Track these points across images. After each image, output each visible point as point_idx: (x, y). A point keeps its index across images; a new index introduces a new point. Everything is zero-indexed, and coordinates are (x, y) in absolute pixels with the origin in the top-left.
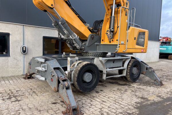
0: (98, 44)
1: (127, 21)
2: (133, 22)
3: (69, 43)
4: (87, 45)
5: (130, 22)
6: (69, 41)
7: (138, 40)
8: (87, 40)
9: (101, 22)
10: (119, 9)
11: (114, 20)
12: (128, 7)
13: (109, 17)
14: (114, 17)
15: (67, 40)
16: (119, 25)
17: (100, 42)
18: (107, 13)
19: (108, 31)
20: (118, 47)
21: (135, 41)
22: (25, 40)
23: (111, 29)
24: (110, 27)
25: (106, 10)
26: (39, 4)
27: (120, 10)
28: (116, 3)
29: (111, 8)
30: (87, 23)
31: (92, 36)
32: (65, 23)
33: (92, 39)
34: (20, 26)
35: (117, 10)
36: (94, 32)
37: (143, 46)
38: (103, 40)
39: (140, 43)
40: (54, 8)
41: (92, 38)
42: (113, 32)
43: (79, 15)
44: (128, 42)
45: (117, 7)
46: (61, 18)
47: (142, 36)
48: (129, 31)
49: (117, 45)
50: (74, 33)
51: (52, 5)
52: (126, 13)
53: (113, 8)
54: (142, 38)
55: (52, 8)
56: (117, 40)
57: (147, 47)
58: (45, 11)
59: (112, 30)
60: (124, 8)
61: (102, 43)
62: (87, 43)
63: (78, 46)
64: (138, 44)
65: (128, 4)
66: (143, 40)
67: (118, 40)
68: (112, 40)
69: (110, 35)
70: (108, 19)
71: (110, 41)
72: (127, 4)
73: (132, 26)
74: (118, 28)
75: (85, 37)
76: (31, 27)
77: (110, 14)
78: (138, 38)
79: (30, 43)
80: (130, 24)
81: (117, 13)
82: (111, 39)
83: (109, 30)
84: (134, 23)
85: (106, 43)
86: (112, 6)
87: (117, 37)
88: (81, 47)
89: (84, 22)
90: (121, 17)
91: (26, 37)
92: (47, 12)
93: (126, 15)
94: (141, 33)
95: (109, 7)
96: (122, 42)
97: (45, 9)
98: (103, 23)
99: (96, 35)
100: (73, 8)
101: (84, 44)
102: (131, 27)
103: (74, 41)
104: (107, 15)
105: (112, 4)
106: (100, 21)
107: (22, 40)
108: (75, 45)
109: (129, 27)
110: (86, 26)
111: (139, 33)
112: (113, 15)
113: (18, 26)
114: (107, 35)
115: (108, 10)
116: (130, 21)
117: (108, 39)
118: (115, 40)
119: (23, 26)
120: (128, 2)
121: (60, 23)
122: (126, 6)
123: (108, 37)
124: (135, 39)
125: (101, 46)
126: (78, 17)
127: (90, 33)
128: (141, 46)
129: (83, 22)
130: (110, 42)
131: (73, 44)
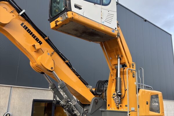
0: (103, 110)
1: (135, 83)
2: (142, 83)
3: (67, 110)
4: (90, 111)
5: (139, 84)
6: (67, 107)
7: (151, 105)
8: (89, 105)
9: (105, 83)
10: (124, 70)
11: (121, 82)
12: (134, 69)
13: (114, 78)
14: (120, 79)
15: (65, 105)
16: (127, 88)
17: (106, 108)
18: (112, 74)
19: (114, 94)
20: (128, 115)
21: (148, 107)
22: (11, 105)
23: (118, 92)
24: (116, 90)
25: (110, 71)
26: (37, 67)
27: (126, 71)
28: (120, 64)
29: (116, 68)
30: (89, 85)
31: (95, 101)
32: (65, 86)
33: (96, 104)
34: (7, 88)
35: (122, 71)
36: (98, 95)
37: (158, 111)
38: (109, 105)
39: (154, 109)
40: (54, 71)
41: (96, 102)
42: (120, 96)
43: (80, 76)
44: (139, 108)
45: (122, 67)
46: (61, 81)
47: (156, 100)
48: (139, 94)
49: (127, 112)
50: (74, 96)
51: (52, 68)
52: (133, 74)
53: (118, 68)
54: (155, 102)
55: (52, 71)
56: (126, 106)
57: (163, 113)
58: (43, 73)
59: (119, 94)
60: (130, 69)
61: (108, 109)
62: (90, 108)
63: (79, 114)
64: (151, 110)
65: (135, 65)
66: (157, 104)
67: (128, 106)
68: (121, 106)
69: (117, 100)
70: (113, 80)
71: (118, 106)
72: (133, 65)
73: (142, 88)
74: (126, 91)
75: (87, 101)
76: (20, 89)
77: (115, 75)
78: (151, 102)
79: (16, 109)
80: (139, 86)
81: (123, 73)
82: (119, 104)
83: (116, 93)
84: (144, 84)
85: (113, 109)
86: (116, 66)
87: (126, 101)
88: (82, 114)
89: (86, 84)
90: (128, 78)
91: (12, 101)
92: (44, 74)
93: (134, 77)
94: (153, 96)
95: (114, 67)
96: (133, 109)
97: (43, 71)
98: (107, 84)
99: (100, 99)
100: (74, 69)
101: (86, 110)
102: (141, 90)
103: (74, 107)
104: (112, 75)
105: (117, 64)
106: (104, 81)
107: (7, 106)
108: (75, 112)
109: (139, 89)
110: (89, 88)
111: (151, 97)
112: (119, 76)
113: (5, 88)
114: (114, 100)
115: (112, 70)
116: (139, 81)
117: (115, 104)
118: (123, 105)
119: (10, 88)
120: (134, 63)
121: (59, 87)
122: (133, 68)
123: (115, 102)
124: (147, 104)
125: (108, 113)
126: (79, 78)
127: (93, 96)
128: (156, 112)
129: (84, 84)
130: (118, 108)
131: (73, 111)
